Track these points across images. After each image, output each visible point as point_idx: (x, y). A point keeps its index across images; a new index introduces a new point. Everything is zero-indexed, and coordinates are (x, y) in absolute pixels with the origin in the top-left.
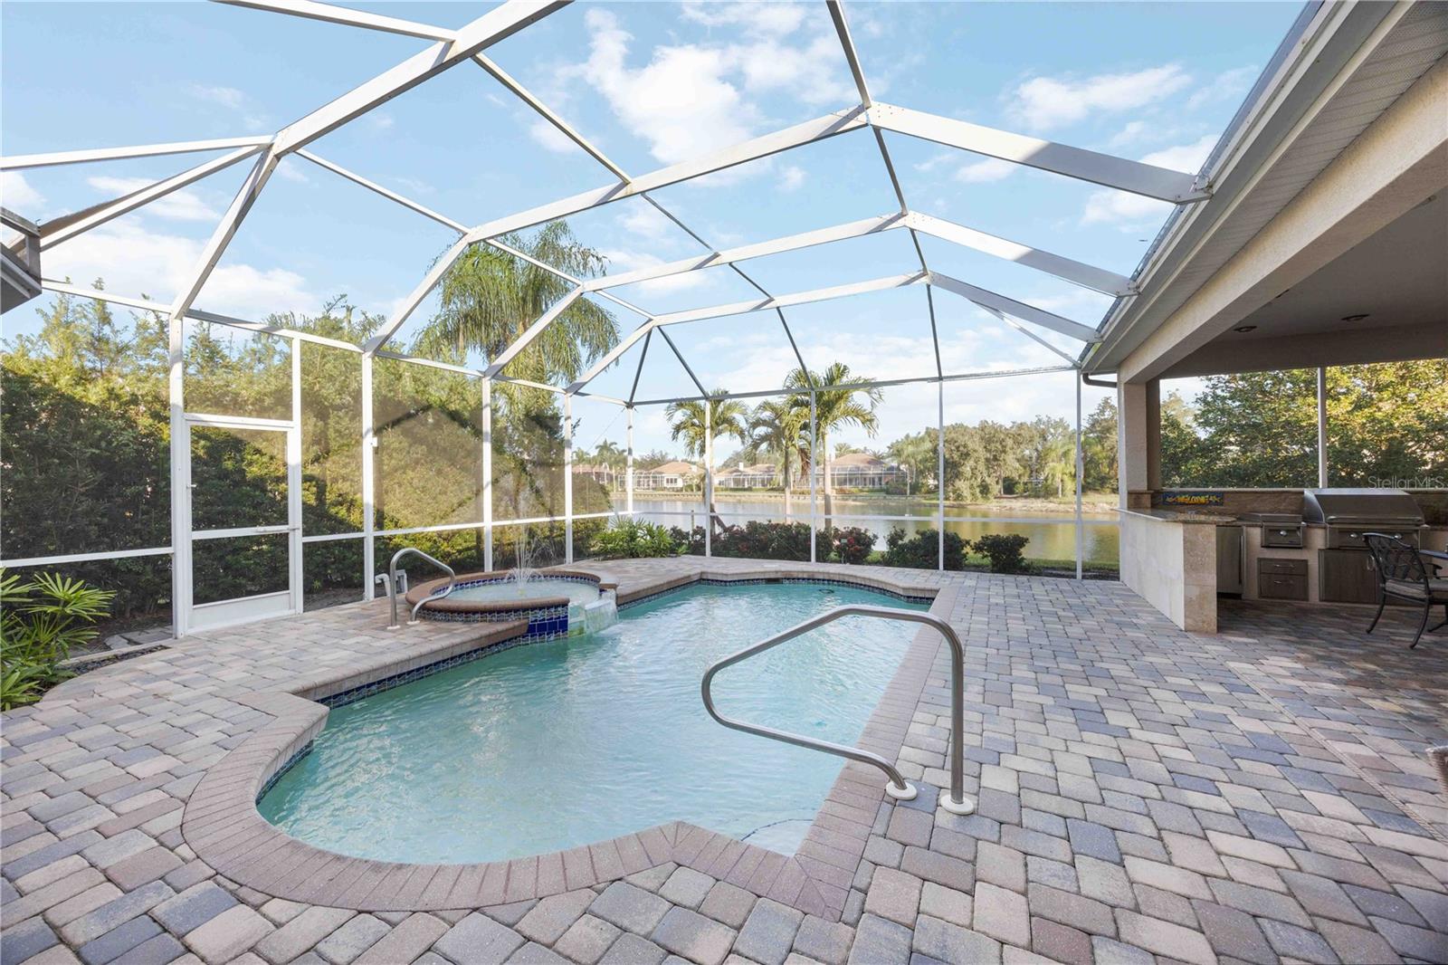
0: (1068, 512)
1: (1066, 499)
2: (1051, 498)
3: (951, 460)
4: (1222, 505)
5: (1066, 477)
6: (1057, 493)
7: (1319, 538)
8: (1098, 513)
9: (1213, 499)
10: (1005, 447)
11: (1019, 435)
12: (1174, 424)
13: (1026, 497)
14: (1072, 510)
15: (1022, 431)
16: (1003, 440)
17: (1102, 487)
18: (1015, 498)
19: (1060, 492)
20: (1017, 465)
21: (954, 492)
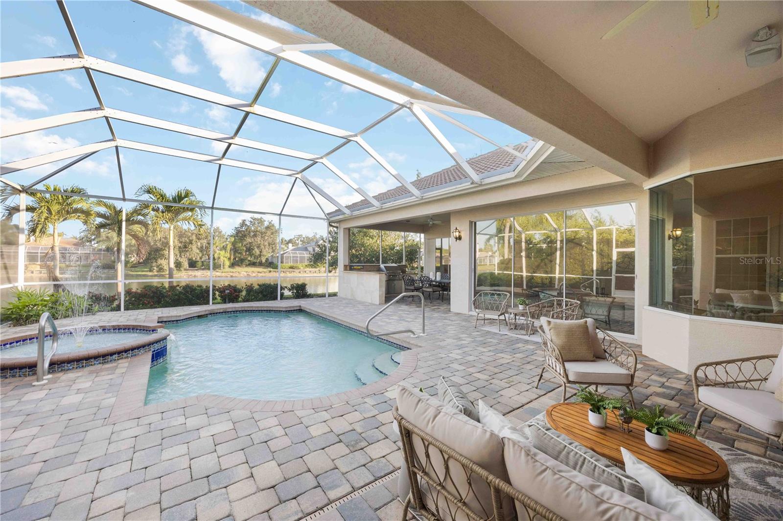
1: (225, 270)
2: (217, 270)
5: (225, 259)
6: (220, 267)
8: (241, 277)
10: (192, 241)
13: (203, 269)
14: (229, 276)
17: (242, 264)
18: (196, 270)
20: (198, 252)
21: (158, 267)
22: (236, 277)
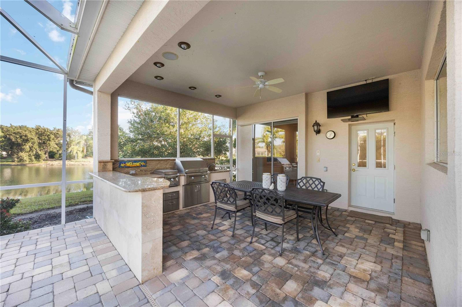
0: (79, 165)
1: (78, 160)
2: (72, 160)
3: (16, 142)
4: (146, 167)
5: (78, 152)
6: (75, 158)
7: (183, 180)
9: (143, 164)
10: (50, 138)
11: (57, 134)
12: (121, 130)
13: (60, 160)
14: (81, 164)
15: (59, 132)
16: (49, 135)
18: (55, 160)
19: (76, 158)
20: (56, 146)
21: (18, 158)
22: (87, 165)
